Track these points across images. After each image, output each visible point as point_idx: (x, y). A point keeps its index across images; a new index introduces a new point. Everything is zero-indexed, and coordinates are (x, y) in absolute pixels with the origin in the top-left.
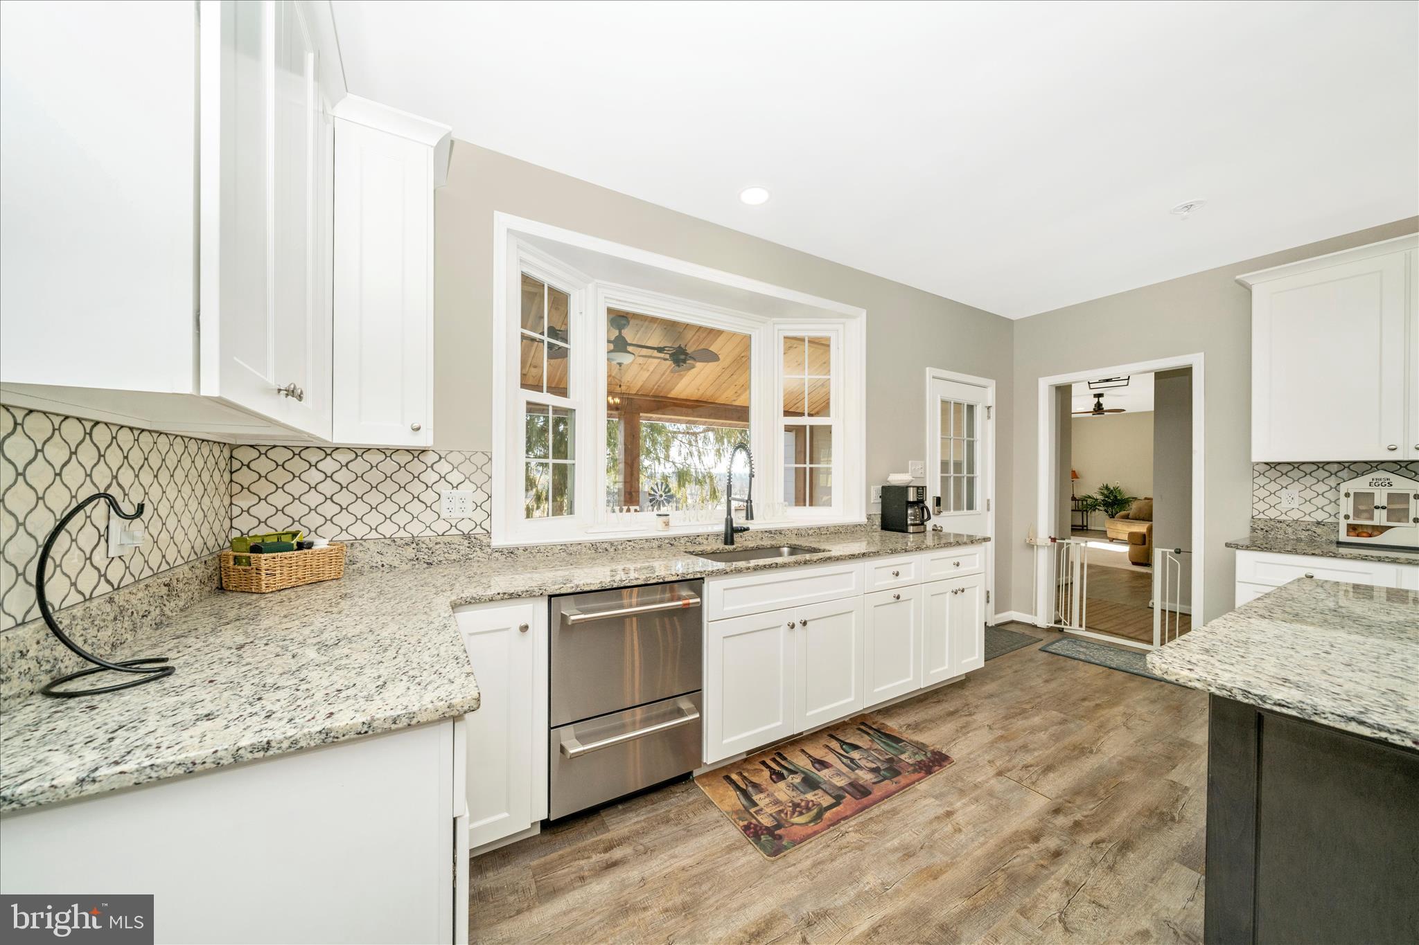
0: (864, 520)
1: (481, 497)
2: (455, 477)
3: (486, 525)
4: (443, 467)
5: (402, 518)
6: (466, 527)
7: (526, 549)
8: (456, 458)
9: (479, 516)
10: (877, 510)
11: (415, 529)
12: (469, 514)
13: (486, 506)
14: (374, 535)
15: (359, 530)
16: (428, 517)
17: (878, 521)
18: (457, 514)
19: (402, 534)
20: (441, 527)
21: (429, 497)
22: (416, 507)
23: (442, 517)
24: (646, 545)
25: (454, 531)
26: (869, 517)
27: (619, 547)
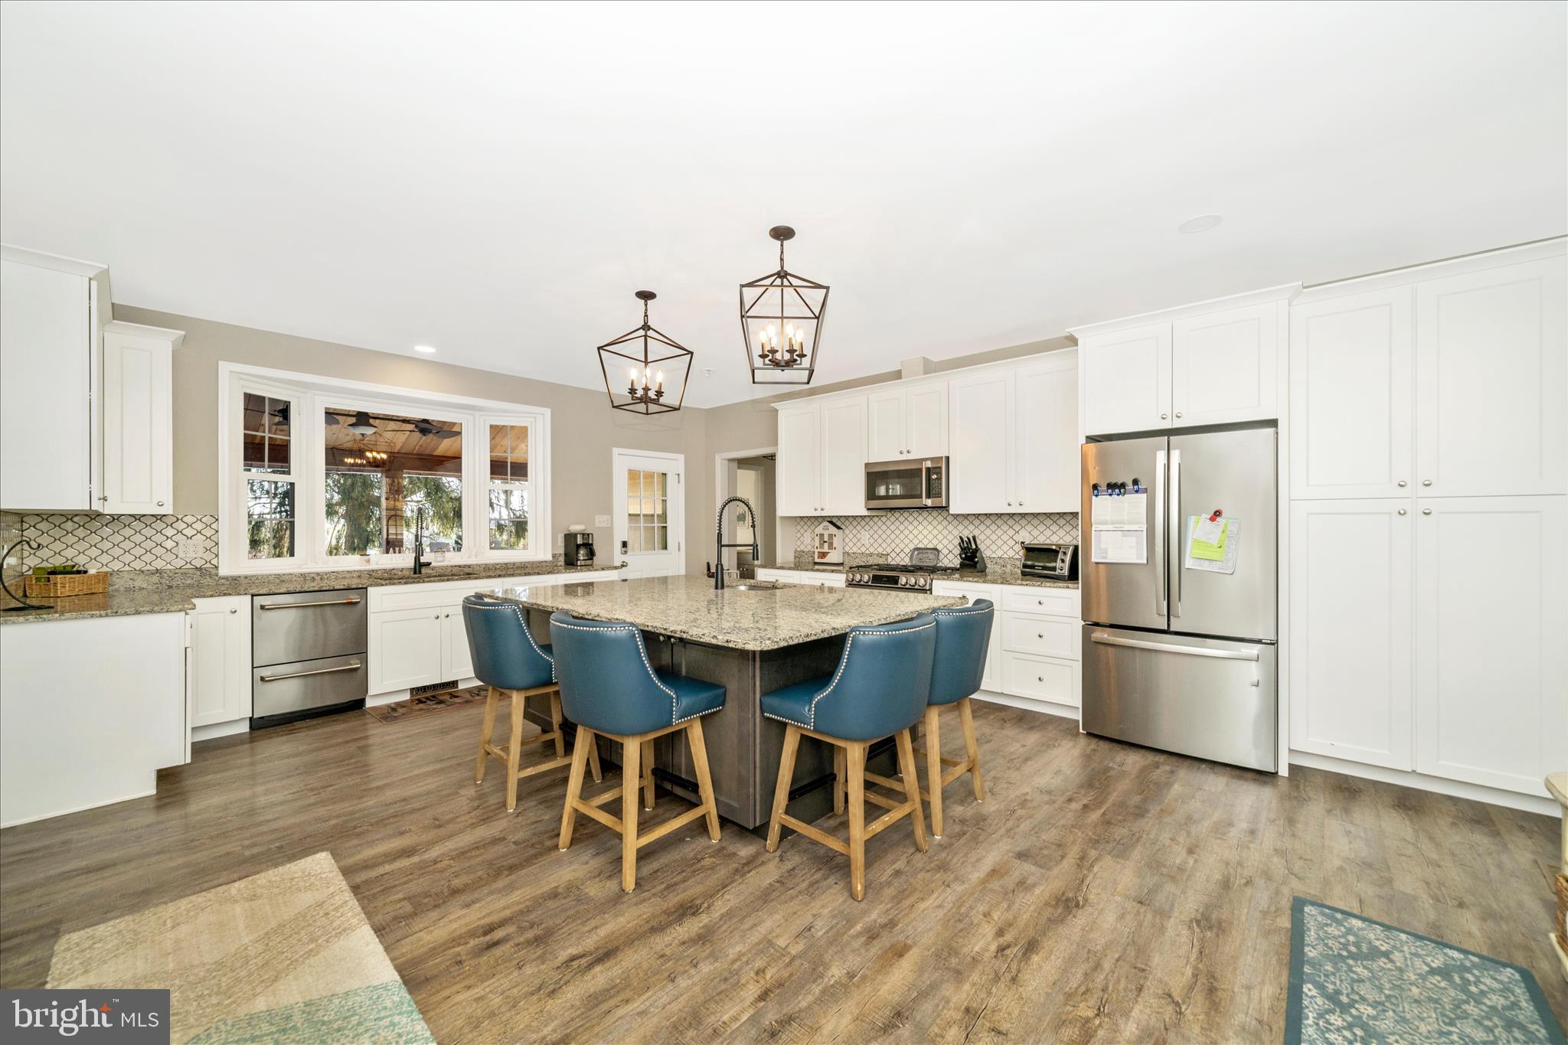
0: (549, 558)
1: (209, 544)
2: (189, 532)
3: (214, 562)
4: (180, 525)
5: (148, 557)
6: (198, 563)
7: (246, 577)
8: (189, 519)
9: (208, 556)
10: (561, 551)
11: (159, 564)
12: (200, 554)
13: (214, 550)
14: (127, 568)
15: (116, 566)
16: (169, 557)
17: (562, 559)
18: (192, 555)
19: (149, 567)
20: (179, 563)
21: (169, 544)
22: (159, 551)
23: (180, 556)
24: (348, 575)
25: (188, 566)
26: (554, 556)
27: (325, 577)
